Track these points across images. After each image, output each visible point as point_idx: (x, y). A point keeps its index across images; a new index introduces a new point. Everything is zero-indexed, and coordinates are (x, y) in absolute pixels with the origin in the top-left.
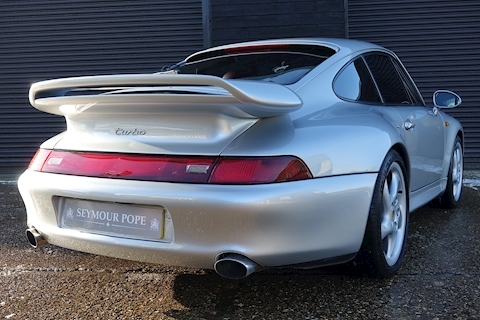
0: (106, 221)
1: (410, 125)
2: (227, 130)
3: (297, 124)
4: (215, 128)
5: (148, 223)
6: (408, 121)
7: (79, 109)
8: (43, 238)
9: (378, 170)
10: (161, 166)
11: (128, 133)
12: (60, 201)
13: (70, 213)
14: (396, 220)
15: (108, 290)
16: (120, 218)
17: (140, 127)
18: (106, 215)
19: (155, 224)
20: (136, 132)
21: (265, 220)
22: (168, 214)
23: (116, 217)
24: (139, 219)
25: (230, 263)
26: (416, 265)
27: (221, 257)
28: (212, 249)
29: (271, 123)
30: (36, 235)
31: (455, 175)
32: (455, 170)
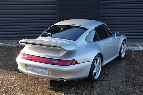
2: (61, 54)
5: (46, 72)
11: (41, 52)
12: (27, 66)
13: (29, 68)
14: (98, 69)
15: (36, 83)
16: (40, 70)
18: (37, 69)
19: (47, 72)
20: (43, 52)
21: (68, 72)
24: (44, 71)
26: (103, 78)
27: (60, 79)
28: (58, 77)
30: (21, 71)
31: (122, 51)
32: (122, 50)
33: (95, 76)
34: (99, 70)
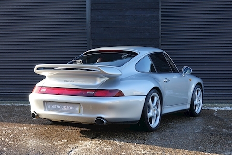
0: (61, 108)
1: (166, 80)
2: (99, 81)
3: (122, 80)
4: (95, 81)
5: (75, 109)
6: (166, 79)
7: (52, 73)
8: (38, 115)
9: (147, 95)
10: (79, 92)
11: (68, 82)
12: (46, 102)
13: (49, 106)
17: (72, 80)
18: (62, 107)
19: (77, 109)
20: (71, 81)
22: (82, 106)
23: (65, 107)
24: (72, 107)
25: (99, 120)
27: (97, 118)
28: (94, 116)
29: (113, 80)
30: (36, 114)
31: (196, 102)
32: (196, 100)
33: (151, 123)
34: (157, 116)
